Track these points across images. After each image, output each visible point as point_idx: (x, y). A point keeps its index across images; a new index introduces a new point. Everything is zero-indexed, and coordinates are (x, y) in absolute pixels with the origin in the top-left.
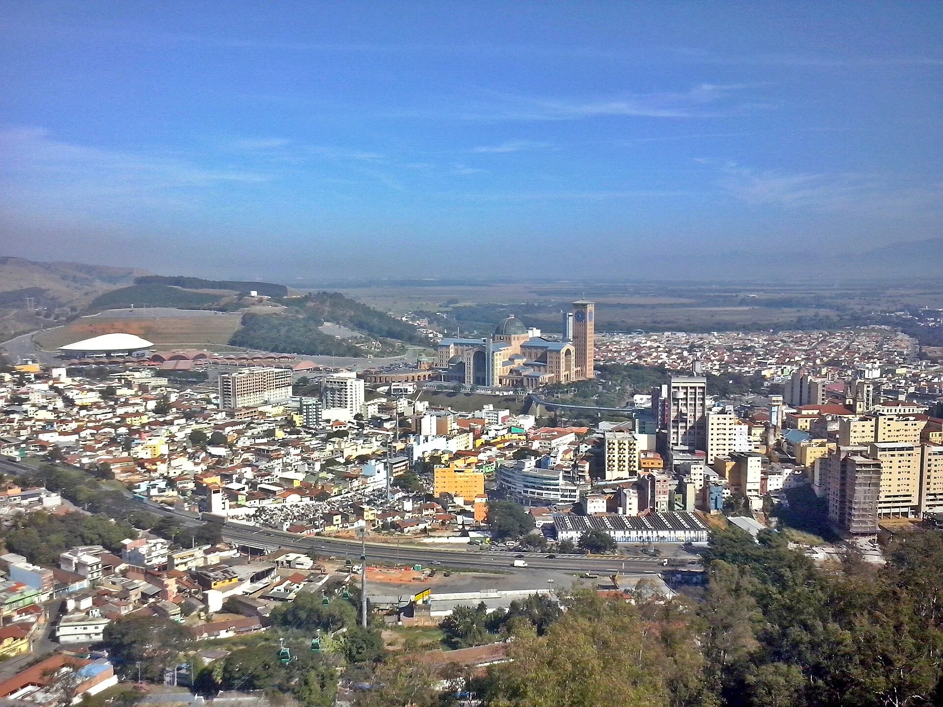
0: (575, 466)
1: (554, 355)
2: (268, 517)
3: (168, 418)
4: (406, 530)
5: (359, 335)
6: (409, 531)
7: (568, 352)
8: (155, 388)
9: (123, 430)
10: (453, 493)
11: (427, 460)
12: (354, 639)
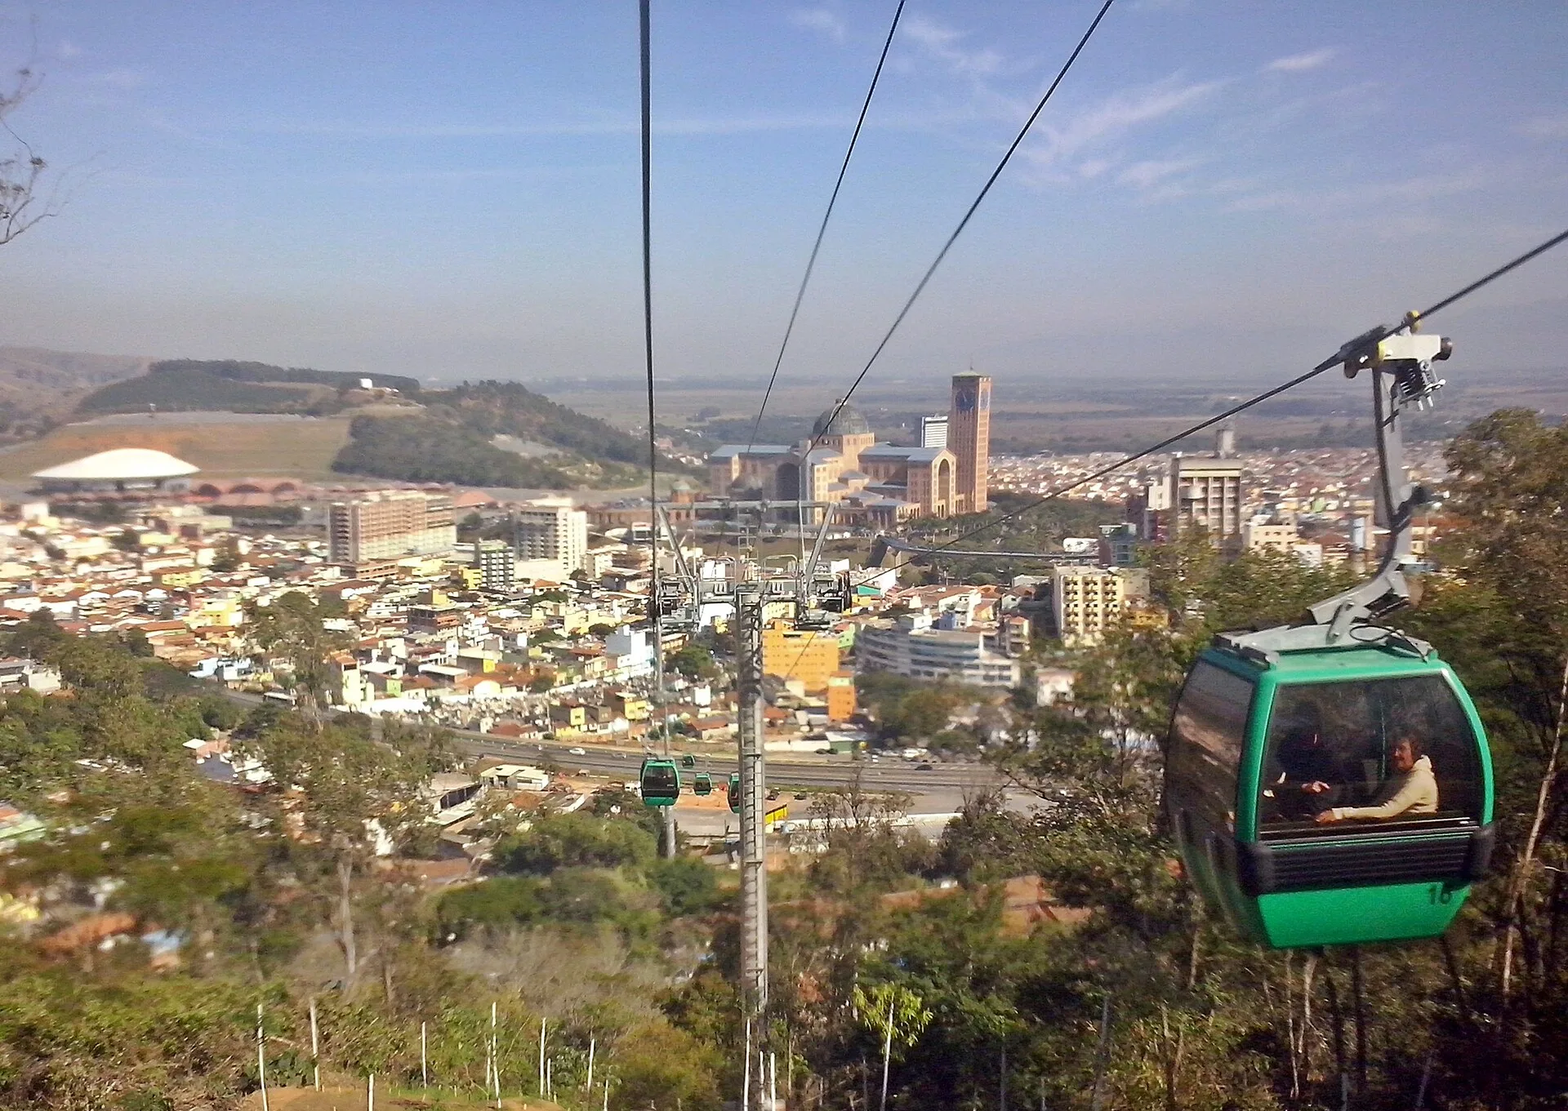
0: (1003, 627)
1: (920, 472)
2: (446, 714)
3: (237, 577)
4: (705, 734)
5: (561, 454)
6: (711, 737)
7: (944, 466)
8: (209, 533)
9: (157, 594)
10: (783, 675)
11: (721, 629)
12: (665, 879)
